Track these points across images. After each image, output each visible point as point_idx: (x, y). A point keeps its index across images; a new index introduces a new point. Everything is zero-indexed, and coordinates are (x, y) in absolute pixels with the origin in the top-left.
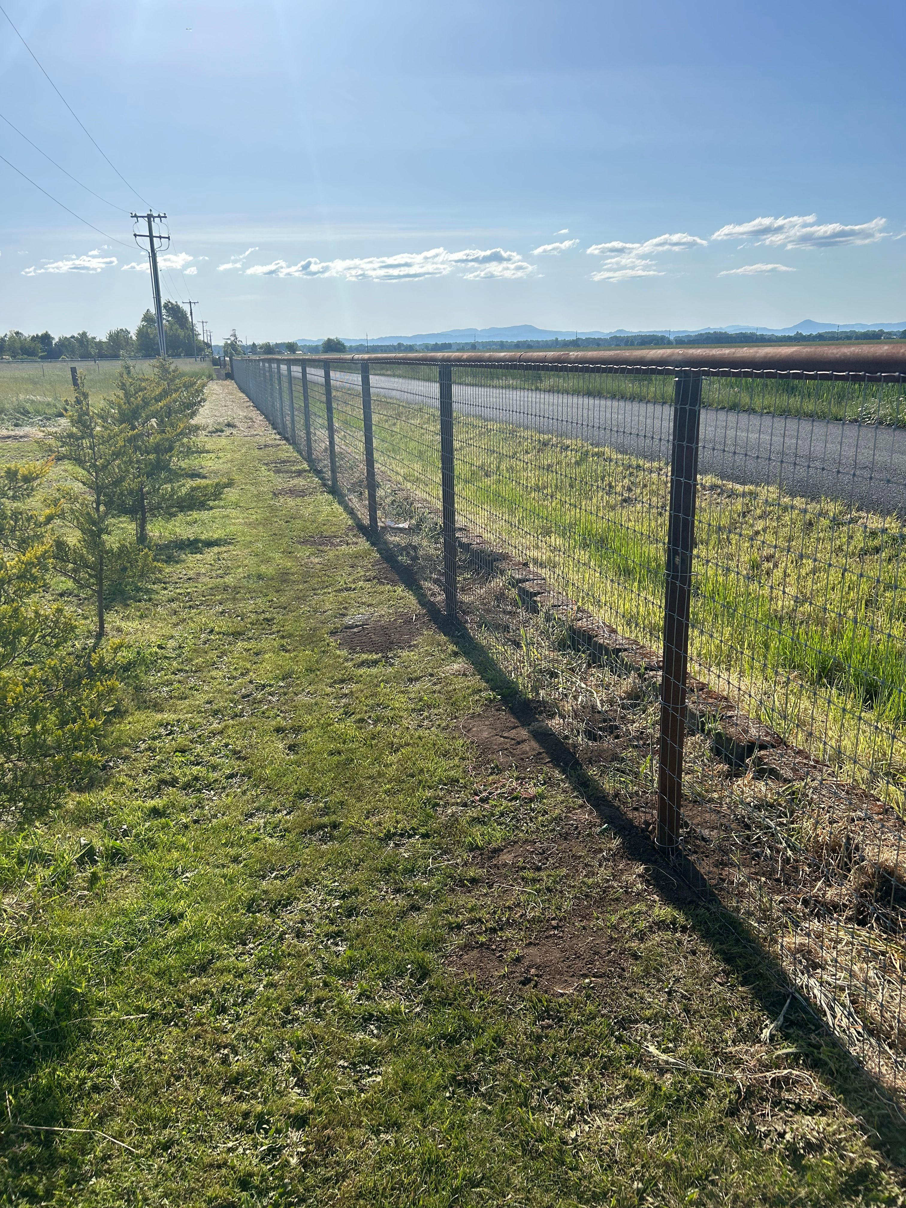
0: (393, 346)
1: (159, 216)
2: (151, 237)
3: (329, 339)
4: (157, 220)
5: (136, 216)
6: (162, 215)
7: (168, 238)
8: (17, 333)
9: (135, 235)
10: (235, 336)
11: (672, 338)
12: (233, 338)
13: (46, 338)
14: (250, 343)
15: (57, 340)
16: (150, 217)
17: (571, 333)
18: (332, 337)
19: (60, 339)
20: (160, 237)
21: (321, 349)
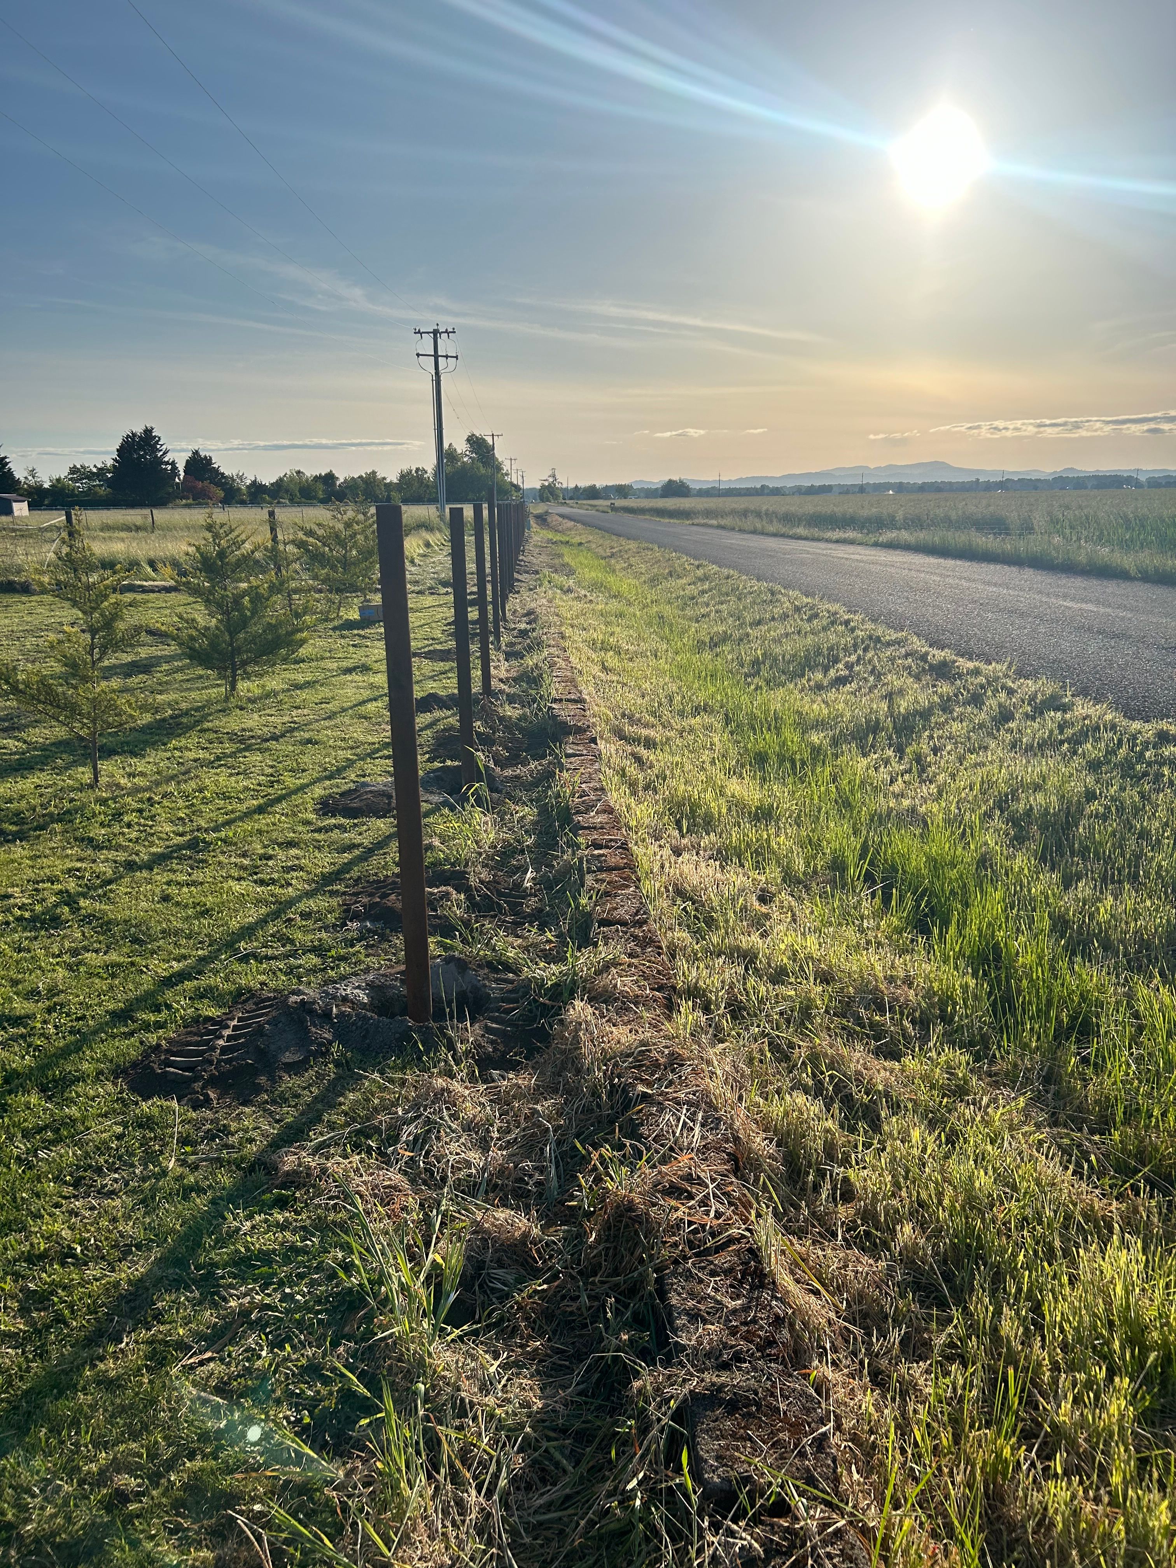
0: (755, 489)
1: (446, 332)
2: (436, 356)
3: (670, 481)
4: (444, 336)
5: (419, 332)
6: (450, 330)
7: (456, 357)
8: (298, 472)
9: (418, 355)
10: (554, 476)
11: (1143, 478)
12: (551, 480)
13: (329, 478)
14: (572, 485)
15: (342, 480)
16: (436, 333)
17: (994, 473)
18: (676, 478)
19: (346, 479)
20: (447, 357)
21: (660, 492)
